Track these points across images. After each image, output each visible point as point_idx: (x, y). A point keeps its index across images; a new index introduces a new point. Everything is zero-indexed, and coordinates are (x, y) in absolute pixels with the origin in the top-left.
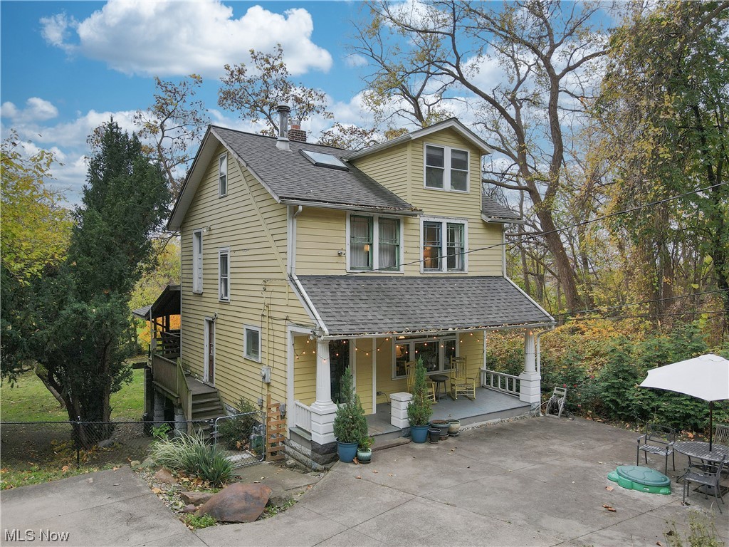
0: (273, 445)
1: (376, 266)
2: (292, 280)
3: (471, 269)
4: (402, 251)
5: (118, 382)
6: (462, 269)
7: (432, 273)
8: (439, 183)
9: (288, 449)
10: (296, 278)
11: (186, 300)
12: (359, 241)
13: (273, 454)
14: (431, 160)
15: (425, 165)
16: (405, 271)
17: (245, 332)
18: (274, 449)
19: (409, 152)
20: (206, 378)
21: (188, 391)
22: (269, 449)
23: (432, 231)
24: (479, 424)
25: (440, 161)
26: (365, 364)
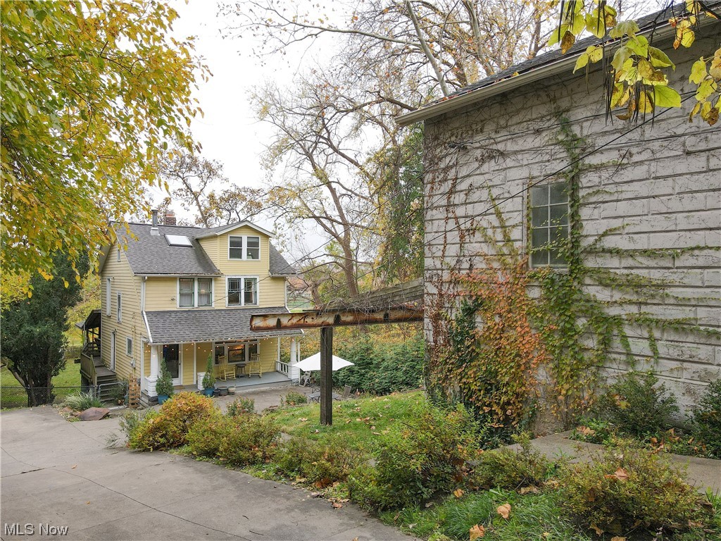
0: (132, 399)
1: (196, 305)
2: (142, 314)
3: (261, 303)
4: (213, 295)
5: (57, 370)
6: (256, 304)
7: (233, 306)
8: (240, 256)
9: (141, 402)
10: (144, 313)
11: (104, 320)
12: (186, 291)
13: (133, 404)
14: (232, 244)
15: (229, 247)
16: (215, 306)
17: (127, 340)
18: (133, 401)
19: (218, 241)
20: (112, 367)
21: (95, 373)
22: (131, 401)
23: (234, 284)
24: (254, 390)
25: (240, 244)
26: (189, 357)
